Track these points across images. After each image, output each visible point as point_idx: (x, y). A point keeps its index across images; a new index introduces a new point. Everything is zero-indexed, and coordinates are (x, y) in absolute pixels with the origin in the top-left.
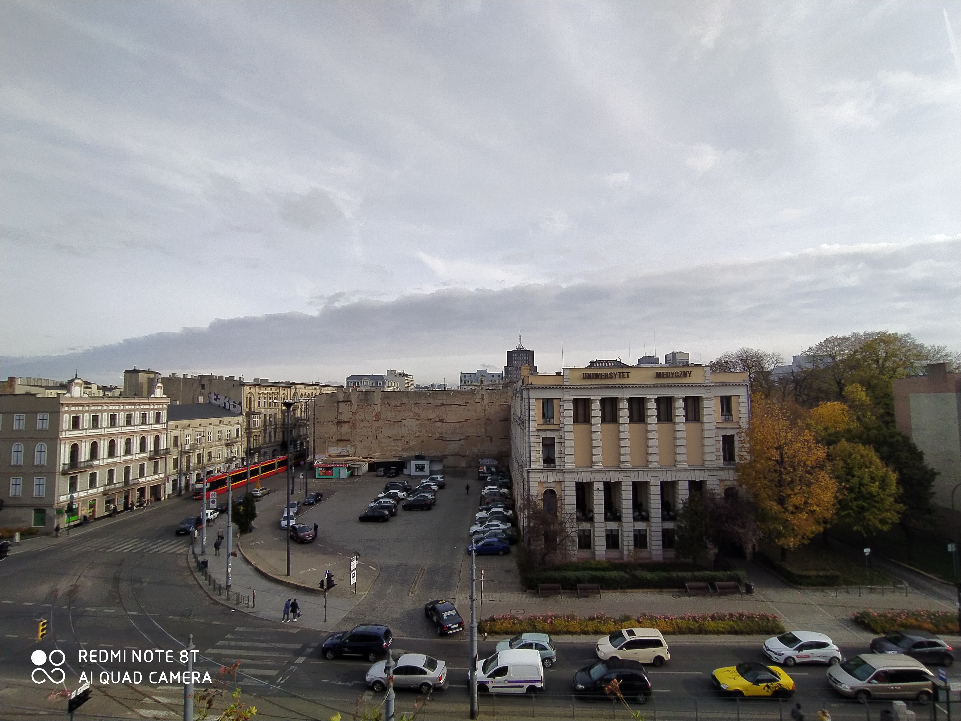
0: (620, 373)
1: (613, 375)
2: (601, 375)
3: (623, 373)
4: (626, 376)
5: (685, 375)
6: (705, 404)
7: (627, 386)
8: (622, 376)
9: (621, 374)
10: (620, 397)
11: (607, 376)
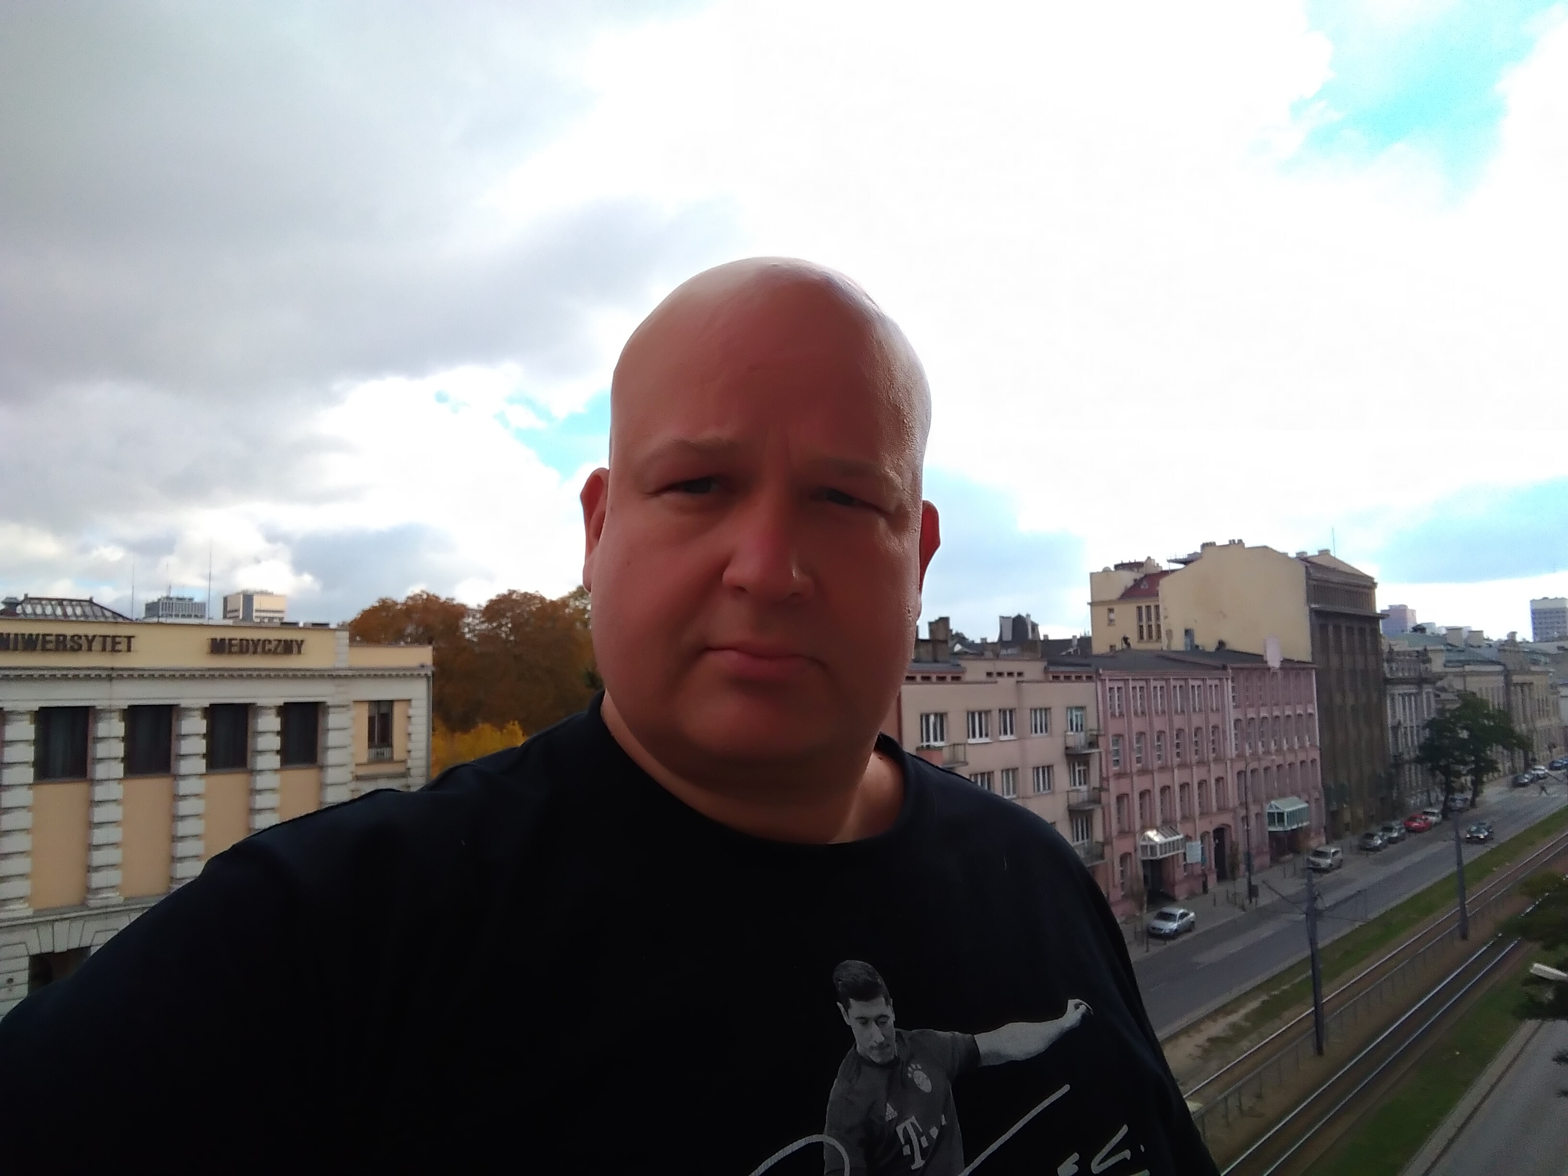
0: (105, 637)
1: (83, 642)
2: (45, 642)
3: (114, 637)
4: (123, 646)
5: (289, 648)
6: (333, 720)
7: (125, 674)
8: (111, 644)
9: (109, 640)
10: (99, 704)
11: (62, 644)
